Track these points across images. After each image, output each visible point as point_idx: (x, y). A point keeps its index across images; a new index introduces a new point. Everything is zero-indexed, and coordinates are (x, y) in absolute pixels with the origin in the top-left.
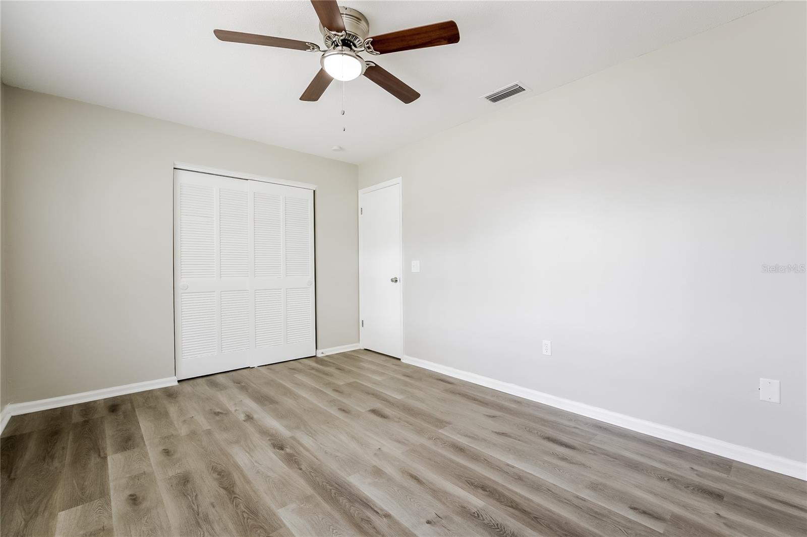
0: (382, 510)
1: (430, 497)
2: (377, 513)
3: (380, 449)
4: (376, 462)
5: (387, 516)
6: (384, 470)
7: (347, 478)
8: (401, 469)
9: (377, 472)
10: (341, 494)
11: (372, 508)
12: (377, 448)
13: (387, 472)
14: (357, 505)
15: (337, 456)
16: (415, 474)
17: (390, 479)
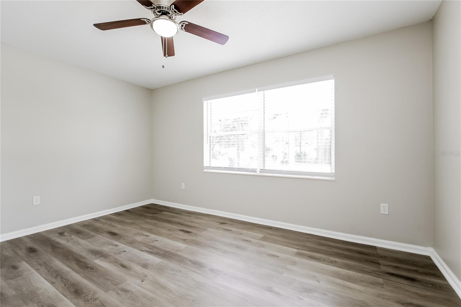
0: (144, 252)
1: (120, 259)
2: (146, 251)
3: (143, 281)
4: (146, 271)
5: (142, 251)
6: (141, 268)
7: (162, 260)
8: (131, 270)
9: (145, 266)
10: (163, 254)
11: (149, 252)
12: (144, 282)
13: (139, 267)
14: (155, 252)
15: (172, 271)
16: (123, 268)
17: (138, 264)
